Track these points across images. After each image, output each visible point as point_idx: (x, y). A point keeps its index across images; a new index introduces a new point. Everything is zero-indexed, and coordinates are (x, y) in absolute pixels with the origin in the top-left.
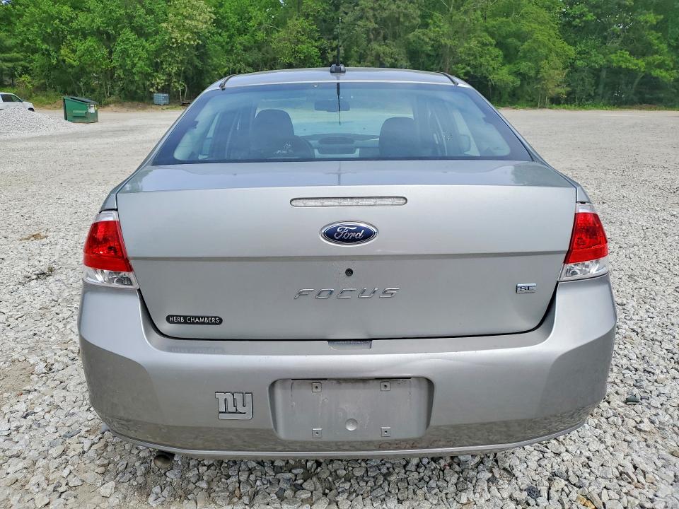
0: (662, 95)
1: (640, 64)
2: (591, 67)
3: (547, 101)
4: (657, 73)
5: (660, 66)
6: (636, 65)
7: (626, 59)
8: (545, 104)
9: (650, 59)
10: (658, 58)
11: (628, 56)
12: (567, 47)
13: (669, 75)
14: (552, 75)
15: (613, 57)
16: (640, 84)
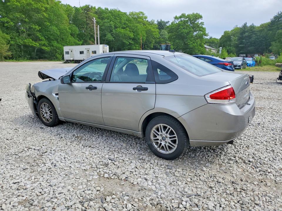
0: (46, 56)
1: (36, 44)
2: (18, 44)
3: (3, 58)
4: (44, 48)
5: (44, 45)
6: (36, 45)
7: (31, 42)
8: (2, 59)
9: (40, 42)
10: (43, 42)
11: (32, 41)
12: (6, 35)
13: (48, 48)
14: (3, 47)
15: (25, 40)
16: (37, 51)
